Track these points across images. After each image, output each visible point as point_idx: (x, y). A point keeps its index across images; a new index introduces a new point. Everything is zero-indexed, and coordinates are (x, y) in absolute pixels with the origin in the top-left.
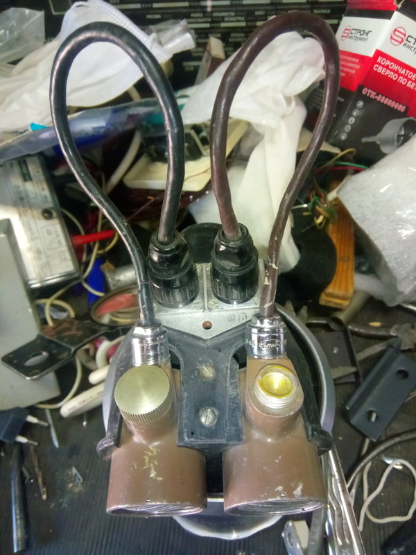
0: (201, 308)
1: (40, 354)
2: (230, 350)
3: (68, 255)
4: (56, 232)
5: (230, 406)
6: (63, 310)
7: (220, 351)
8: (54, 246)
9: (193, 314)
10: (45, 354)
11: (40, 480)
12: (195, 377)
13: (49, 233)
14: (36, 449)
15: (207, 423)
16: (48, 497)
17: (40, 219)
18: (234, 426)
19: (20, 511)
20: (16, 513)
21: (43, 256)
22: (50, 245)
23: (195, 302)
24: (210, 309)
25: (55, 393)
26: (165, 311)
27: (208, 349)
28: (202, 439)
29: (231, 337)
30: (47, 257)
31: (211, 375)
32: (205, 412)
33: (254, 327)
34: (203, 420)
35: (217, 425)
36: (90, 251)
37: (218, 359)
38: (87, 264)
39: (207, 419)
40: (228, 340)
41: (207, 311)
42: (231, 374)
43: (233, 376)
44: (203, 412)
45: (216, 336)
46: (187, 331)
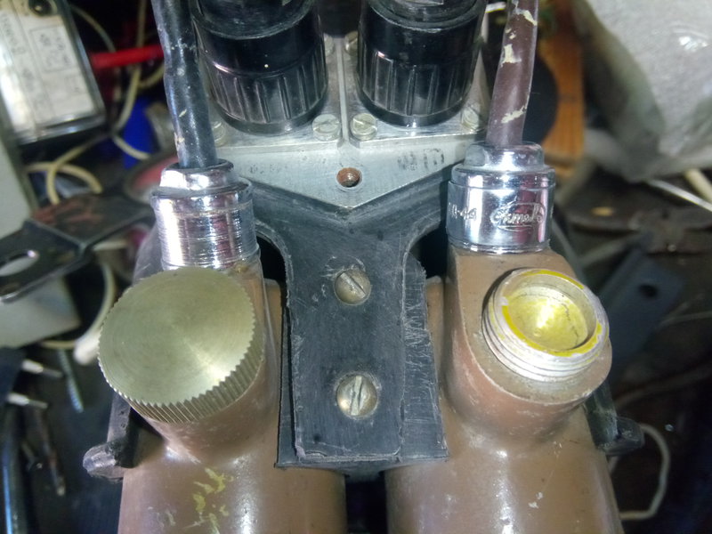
0: (335, 137)
1: (24, 255)
2: (404, 234)
3: (81, 83)
4: (59, 39)
5: (408, 366)
6: (81, 183)
7: (380, 236)
8: (55, 65)
9: (314, 153)
10: (32, 254)
11: (53, 465)
12: (322, 299)
13: (46, 41)
14: (45, 414)
15: (355, 413)
16: (68, 491)
17: (26, 15)
18: (421, 415)
19: (19, 515)
20: (12, 520)
21: (36, 84)
22: (50, 64)
23: (318, 119)
24: (354, 139)
25: (71, 324)
26: (247, 142)
27: (351, 231)
28: (341, 453)
29: (408, 205)
30: (44, 84)
31: (362, 295)
32: (349, 385)
33: (473, 173)
34: (344, 404)
35: (380, 415)
36: (125, 84)
37: (377, 257)
38: (121, 105)
39: (354, 400)
40: (399, 212)
41: (347, 144)
42: (407, 291)
43: (412, 297)
44: (343, 383)
45: (372, 203)
46: (300, 191)
